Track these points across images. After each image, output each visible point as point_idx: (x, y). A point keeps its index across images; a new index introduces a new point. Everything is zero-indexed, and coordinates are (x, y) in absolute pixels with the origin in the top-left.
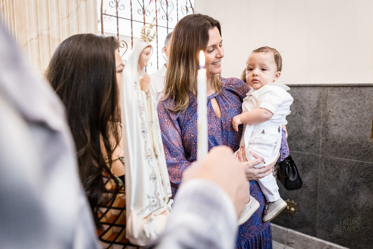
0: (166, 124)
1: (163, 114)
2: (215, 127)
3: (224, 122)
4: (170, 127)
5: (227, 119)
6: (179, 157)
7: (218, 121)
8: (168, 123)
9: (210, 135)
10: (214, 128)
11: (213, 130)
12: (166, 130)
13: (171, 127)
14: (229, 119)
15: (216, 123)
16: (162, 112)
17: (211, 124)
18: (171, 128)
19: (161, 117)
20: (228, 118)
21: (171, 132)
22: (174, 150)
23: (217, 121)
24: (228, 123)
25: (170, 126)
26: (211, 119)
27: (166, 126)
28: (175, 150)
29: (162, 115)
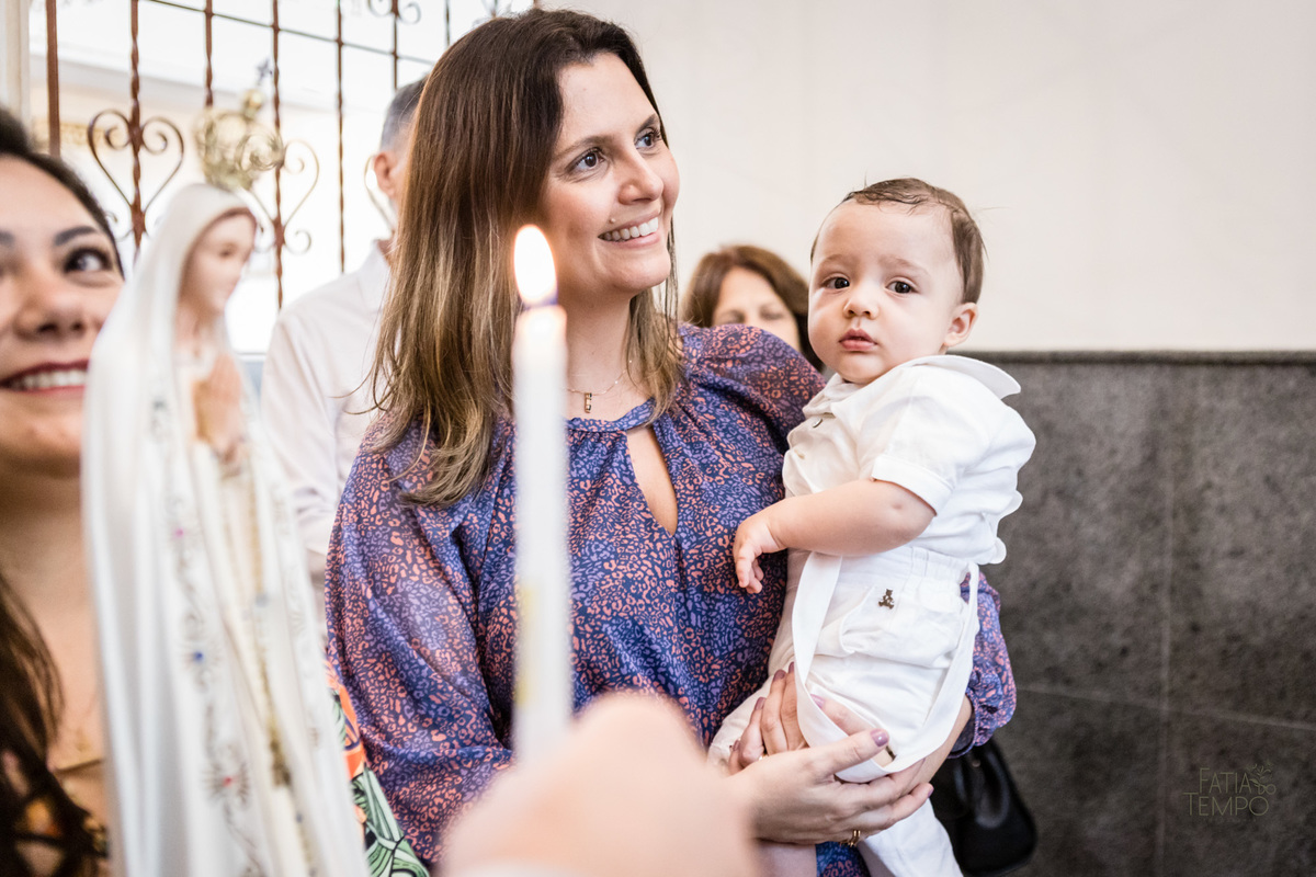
0: (398, 556)
1: (382, 508)
2: (645, 574)
3: (690, 548)
4: (417, 572)
5: (709, 533)
6: (460, 727)
7: (659, 545)
8: (409, 553)
9: (622, 614)
10: (642, 582)
11: (637, 588)
12: (395, 592)
13: (420, 576)
14: (718, 536)
15: (653, 554)
16: (380, 498)
17: (626, 562)
18: (420, 581)
19: (373, 524)
20: (713, 528)
21: (424, 600)
22: (434, 693)
23: (655, 543)
24: (714, 551)
25: (415, 567)
26: (624, 533)
27: (397, 567)
28: (442, 692)
29: (378, 513)
